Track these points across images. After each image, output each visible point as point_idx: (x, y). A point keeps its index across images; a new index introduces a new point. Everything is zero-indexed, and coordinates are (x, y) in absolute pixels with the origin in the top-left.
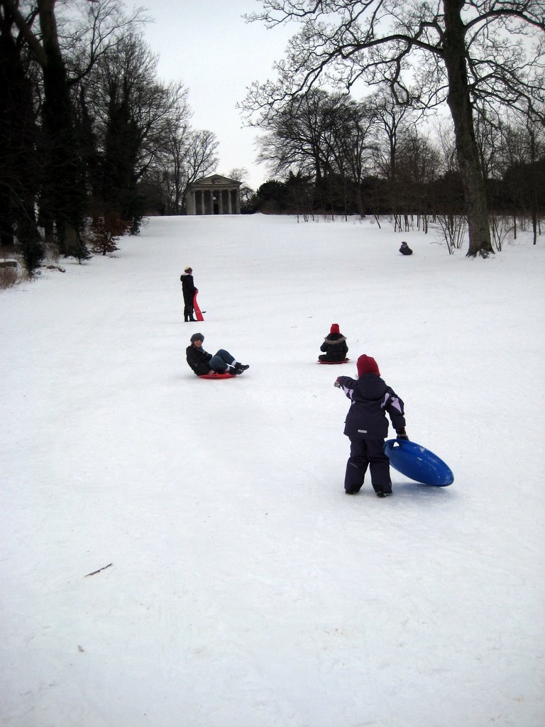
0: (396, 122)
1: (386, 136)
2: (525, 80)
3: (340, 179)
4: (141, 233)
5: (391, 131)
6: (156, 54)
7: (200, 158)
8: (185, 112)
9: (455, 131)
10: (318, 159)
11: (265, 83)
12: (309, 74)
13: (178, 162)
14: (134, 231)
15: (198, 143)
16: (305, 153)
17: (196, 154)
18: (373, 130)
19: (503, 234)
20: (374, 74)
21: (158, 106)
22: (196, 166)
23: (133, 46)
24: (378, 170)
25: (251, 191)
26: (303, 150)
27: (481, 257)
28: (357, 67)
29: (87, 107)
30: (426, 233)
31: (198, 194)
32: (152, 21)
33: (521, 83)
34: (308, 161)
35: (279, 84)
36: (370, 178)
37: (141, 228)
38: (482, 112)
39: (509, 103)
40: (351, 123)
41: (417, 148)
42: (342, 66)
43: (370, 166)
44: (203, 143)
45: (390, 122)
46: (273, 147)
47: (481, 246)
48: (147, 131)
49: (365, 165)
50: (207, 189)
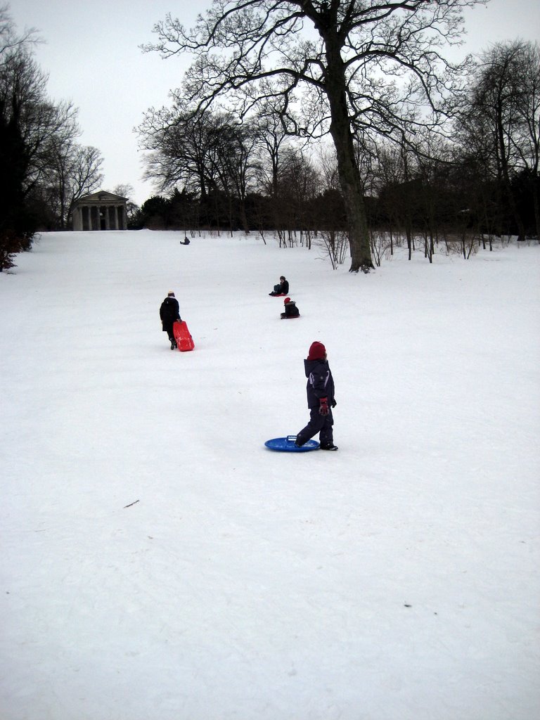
0: (278, 142)
1: (269, 155)
2: (398, 115)
3: (224, 196)
4: (33, 249)
5: (273, 151)
6: (46, 73)
7: (85, 174)
8: (74, 130)
9: (338, 158)
10: (202, 176)
11: (161, 109)
12: (202, 102)
13: (63, 178)
14: (27, 247)
15: (83, 159)
16: (190, 170)
17: (81, 170)
18: (255, 148)
19: (382, 251)
21: (47, 124)
22: (81, 182)
23: (22, 64)
24: (261, 188)
25: (136, 206)
26: (188, 168)
27: (363, 273)
28: (249, 99)
30: (310, 249)
31: (85, 210)
32: (44, 42)
33: (395, 117)
34: (193, 178)
35: (173, 110)
36: (253, 194)
37: (33, 245)
38: (362, 143)
39: (385, 133)
40: (235, 143)
42: (236, 98)
43: (253, 184)
44: (87, 160)
45: (272, 142)
46: (159, 164)
47: (362, 262)
48: (36, 149)
49: (249, 183)
50: (94, 205)
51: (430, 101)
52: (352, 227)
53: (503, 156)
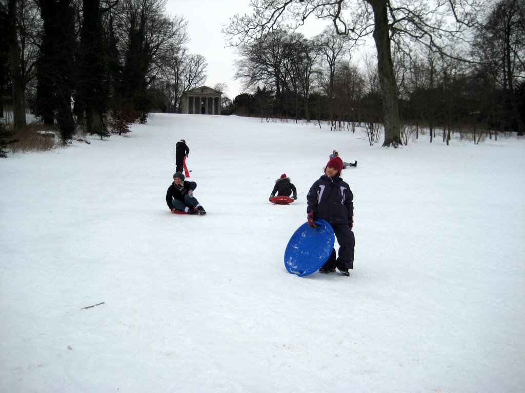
0: (335, 55)
1: (328, 65)
2: (428, 23)
3: (293, 94)
5: (332, 62)
7: (193, 74)
8: (185, 38)
9: (378, 57)
10: (278, 79)
11: (244, 16)
12: (275, 12)
13: (177, 76)
14: (143, 121)
15: (192, 63)
16: (270, 74)
17: (191, 71)
18: (318, 59)
19: (409, 134)
20: (323, 11)
21: (165, 33)
22: (190, 80)
24: (321, 88)
25: (229, 100)
26: (268, 72)
27: (393, 148)
28: (310, 6)
29: (114, 32)
30: (354, 132)
31: (191, 99)
33: (426, 25)
34: (271, 80)
35: (253, 18)
36: (315, 93)
37: (148, 119)
38: (398, 43)
39: (417, 39)
40: (303, 54)
41: (350, 75)
43: (316, 86)
44: (196, 64)
45: (331, 55)
46: (247, 68)
47: (393, 139)
48: (156, 51)
49: (312, 85)
50: (197, 96)
51: (455, 13)
52: (386, 112)
53: (509, 69)
